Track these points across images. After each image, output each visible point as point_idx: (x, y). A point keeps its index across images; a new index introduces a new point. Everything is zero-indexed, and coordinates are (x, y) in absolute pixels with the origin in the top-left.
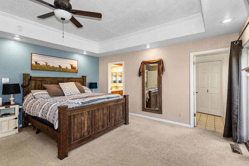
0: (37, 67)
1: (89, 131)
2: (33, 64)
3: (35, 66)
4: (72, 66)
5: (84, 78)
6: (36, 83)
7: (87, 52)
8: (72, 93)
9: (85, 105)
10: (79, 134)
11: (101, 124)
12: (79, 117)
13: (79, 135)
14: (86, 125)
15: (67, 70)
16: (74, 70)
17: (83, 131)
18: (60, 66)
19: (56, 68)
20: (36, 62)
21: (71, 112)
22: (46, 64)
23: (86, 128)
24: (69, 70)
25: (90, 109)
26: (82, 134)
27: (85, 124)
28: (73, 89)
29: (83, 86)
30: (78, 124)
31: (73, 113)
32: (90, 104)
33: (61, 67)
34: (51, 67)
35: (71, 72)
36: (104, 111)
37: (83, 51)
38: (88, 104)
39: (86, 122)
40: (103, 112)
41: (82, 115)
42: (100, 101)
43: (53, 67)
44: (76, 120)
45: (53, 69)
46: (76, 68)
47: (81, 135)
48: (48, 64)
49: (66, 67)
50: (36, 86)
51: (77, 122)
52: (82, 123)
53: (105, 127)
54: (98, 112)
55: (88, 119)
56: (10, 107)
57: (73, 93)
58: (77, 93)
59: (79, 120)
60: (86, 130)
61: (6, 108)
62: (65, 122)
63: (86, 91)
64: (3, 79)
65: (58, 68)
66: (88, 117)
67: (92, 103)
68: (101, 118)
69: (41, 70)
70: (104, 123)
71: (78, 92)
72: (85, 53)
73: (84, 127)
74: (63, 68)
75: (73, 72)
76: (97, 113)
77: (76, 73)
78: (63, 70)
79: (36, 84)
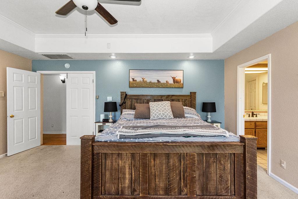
0: (134, 84)
1: (134, 188)
2: (131, 81)
3: (132, 84)
4: (174, 79)
5: (193, 95)
6: (132, 101)
7: (195, 54)
8: (160, 117)
9: (127, 141)
10: (115, 188)
11: (162, 185)
12: (114, 158)
13: (113, 189)
14: (127, 176)
15: (167, 85)
16: (177, 84)
17: (121, 184)
18: (158, 81)
19: (154, 83)
20: (133, 79)
21: (98, 147)
22: (143, 80)
23: (127, 181)
24: (171, 84)
25: (135, 150)
26: (120, 189)
27: (124, 174)
28: (163, 111)
29: (184, 107)
30: (111, 169)
31: (103, 149)
32: (137, 141)
33: (160, 82)
34: (148, 83)
35: (172, 88)
36: (171, 161)
37: (188, 54)
38: (132, 140)
39: (127, 170)
40: (168, 162)
41: (119, 157)
42: (160, 139)
43: (150, 82)
44: (108, 163)
45: (151, 85)
46: (180, 82)
47: (118, 189)
48: (144, 80)
49: (167, 82)
50: (132, 105)
51: (110, 166)
52: (120, 171)
53: (173, 193)
54: (154, 160)
55: (132, 167)
56: (105, 124)
57: (162, 116)
58: (168, 116)
59: (114, 164)
60: (127, 185)
61: (103, 124)
62: (87, 161)
63: (186, 115)
64: (108, 98)
65: (156, 83)
66: (132, 163)
67: (141, 140)
68: (161, 171)
69: (138, 87)
70: (170, 185)
71: (170, 116)
72: (192, 57)
73: (124, 178)
74: (162, 83)
75: (176, 88)
76: (152, 160)
77: (180, 88)
78: (162, 86)
79: (132, 103)
